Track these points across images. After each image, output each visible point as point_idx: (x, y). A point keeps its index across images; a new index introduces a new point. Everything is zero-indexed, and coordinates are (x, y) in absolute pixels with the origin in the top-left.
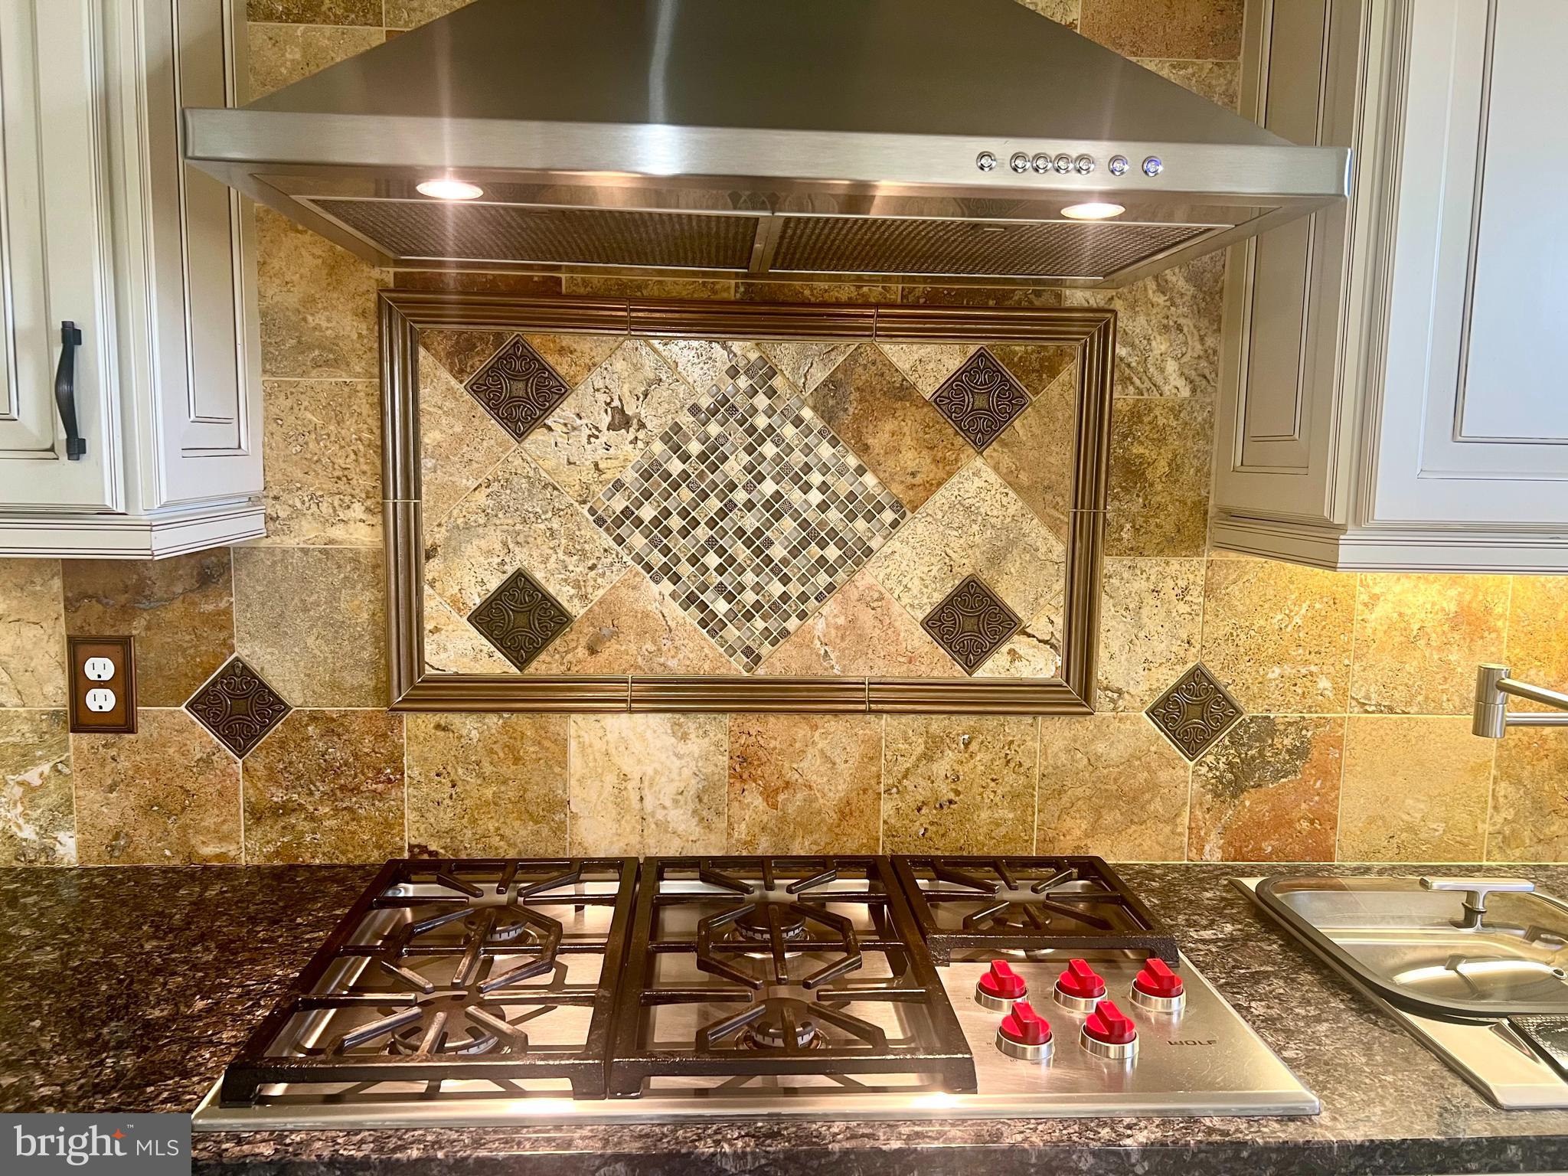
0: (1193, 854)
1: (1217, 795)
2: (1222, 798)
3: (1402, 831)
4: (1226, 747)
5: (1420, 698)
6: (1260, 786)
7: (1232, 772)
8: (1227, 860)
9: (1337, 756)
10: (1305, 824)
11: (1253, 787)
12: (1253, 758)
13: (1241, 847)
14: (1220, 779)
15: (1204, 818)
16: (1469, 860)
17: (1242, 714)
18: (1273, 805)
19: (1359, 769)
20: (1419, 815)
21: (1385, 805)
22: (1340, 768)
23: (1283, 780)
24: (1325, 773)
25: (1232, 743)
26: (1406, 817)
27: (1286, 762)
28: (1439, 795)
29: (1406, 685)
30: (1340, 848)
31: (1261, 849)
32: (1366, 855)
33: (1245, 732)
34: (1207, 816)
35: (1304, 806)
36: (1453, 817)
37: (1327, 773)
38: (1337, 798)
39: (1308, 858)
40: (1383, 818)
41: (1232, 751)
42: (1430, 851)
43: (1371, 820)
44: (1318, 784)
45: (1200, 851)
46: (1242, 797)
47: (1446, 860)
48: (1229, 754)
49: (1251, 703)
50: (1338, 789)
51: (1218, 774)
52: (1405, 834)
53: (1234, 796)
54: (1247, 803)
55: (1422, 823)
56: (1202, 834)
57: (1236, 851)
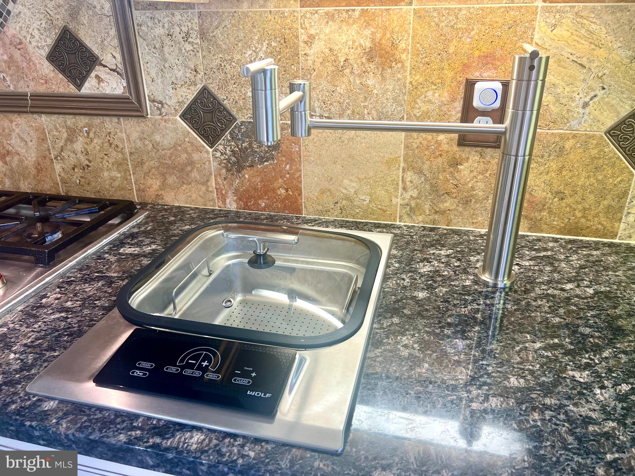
0: (220, 204)
1: (228, 170)
2: (231, 172)
3: (342, 199)
4: (229, 141)
5: (349, 112)
6: (252, 166)
7: (235, 157)
8: (240, 209)
9: (297, 149)
10: (283, 191)
11: (248, 167)
12: (245, 148)
13: (247, 202)
14: (228, 160)
15: (223, 183)
16: (387, 221)
17: (236, 120)
18: (262, 178)
19: (313, 159)
20: (352, 191)
21: (331, 183)
22: (300, 157)
23: (266, 163)
24: (291, 161)
25: (232, 138)
26: (344, 191)
27: (267, 152)
28: (365, 178)
29: (339, 102)
30: (305, 207)
31: (259, 204)
32: (321, 213)
33: (239, 132)
34: (225, 182)
35: (280, 180)
36: (375, 192)
37: (292, 160)
38: (300, 176)
39: (287, 211)
40: (329, 190)
41: (233, 144)
42: (361, 213)
43: (323, 192)
44: (288, 167)
45: (224, 202)
46: (243, 172)
47: (371, 219)
48: (231, 145)
49: (240, 112)
50: (300, 171)
51: (227, 157)
52: (344, 202)
53: (239, 171)
54: (247, 176)
55: (355, 196)
56: (224, 192)
57: (244, 204)
